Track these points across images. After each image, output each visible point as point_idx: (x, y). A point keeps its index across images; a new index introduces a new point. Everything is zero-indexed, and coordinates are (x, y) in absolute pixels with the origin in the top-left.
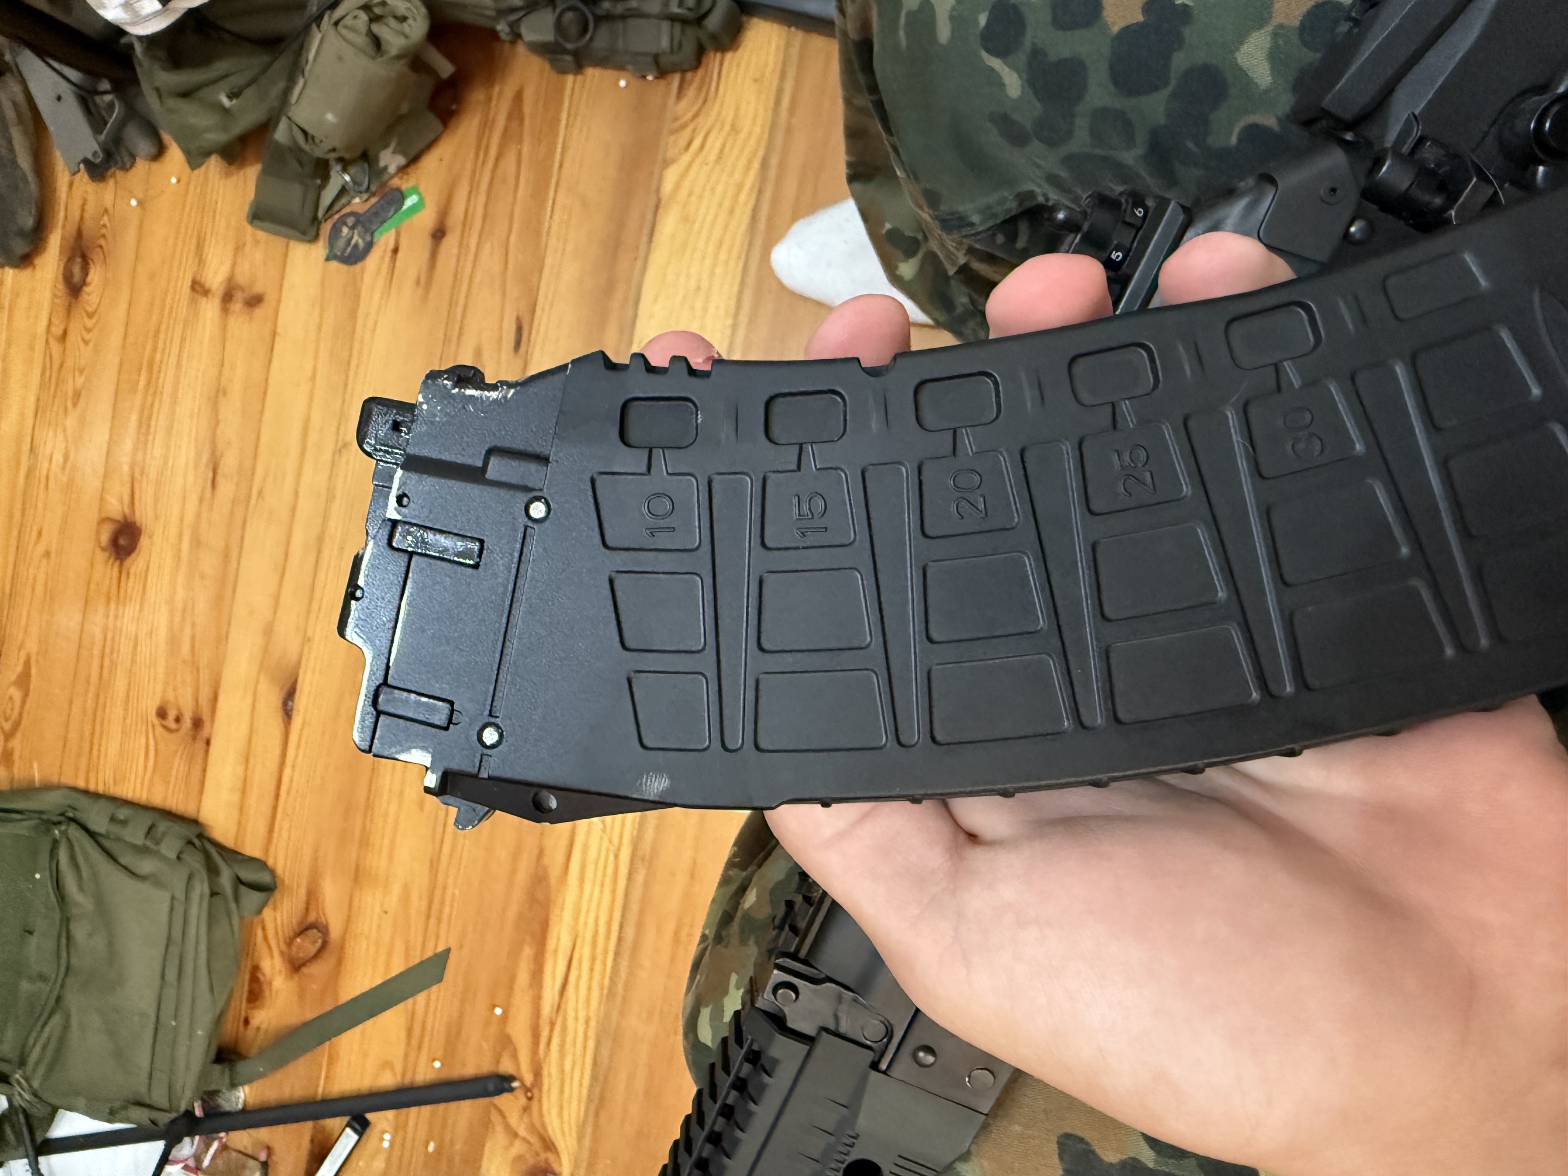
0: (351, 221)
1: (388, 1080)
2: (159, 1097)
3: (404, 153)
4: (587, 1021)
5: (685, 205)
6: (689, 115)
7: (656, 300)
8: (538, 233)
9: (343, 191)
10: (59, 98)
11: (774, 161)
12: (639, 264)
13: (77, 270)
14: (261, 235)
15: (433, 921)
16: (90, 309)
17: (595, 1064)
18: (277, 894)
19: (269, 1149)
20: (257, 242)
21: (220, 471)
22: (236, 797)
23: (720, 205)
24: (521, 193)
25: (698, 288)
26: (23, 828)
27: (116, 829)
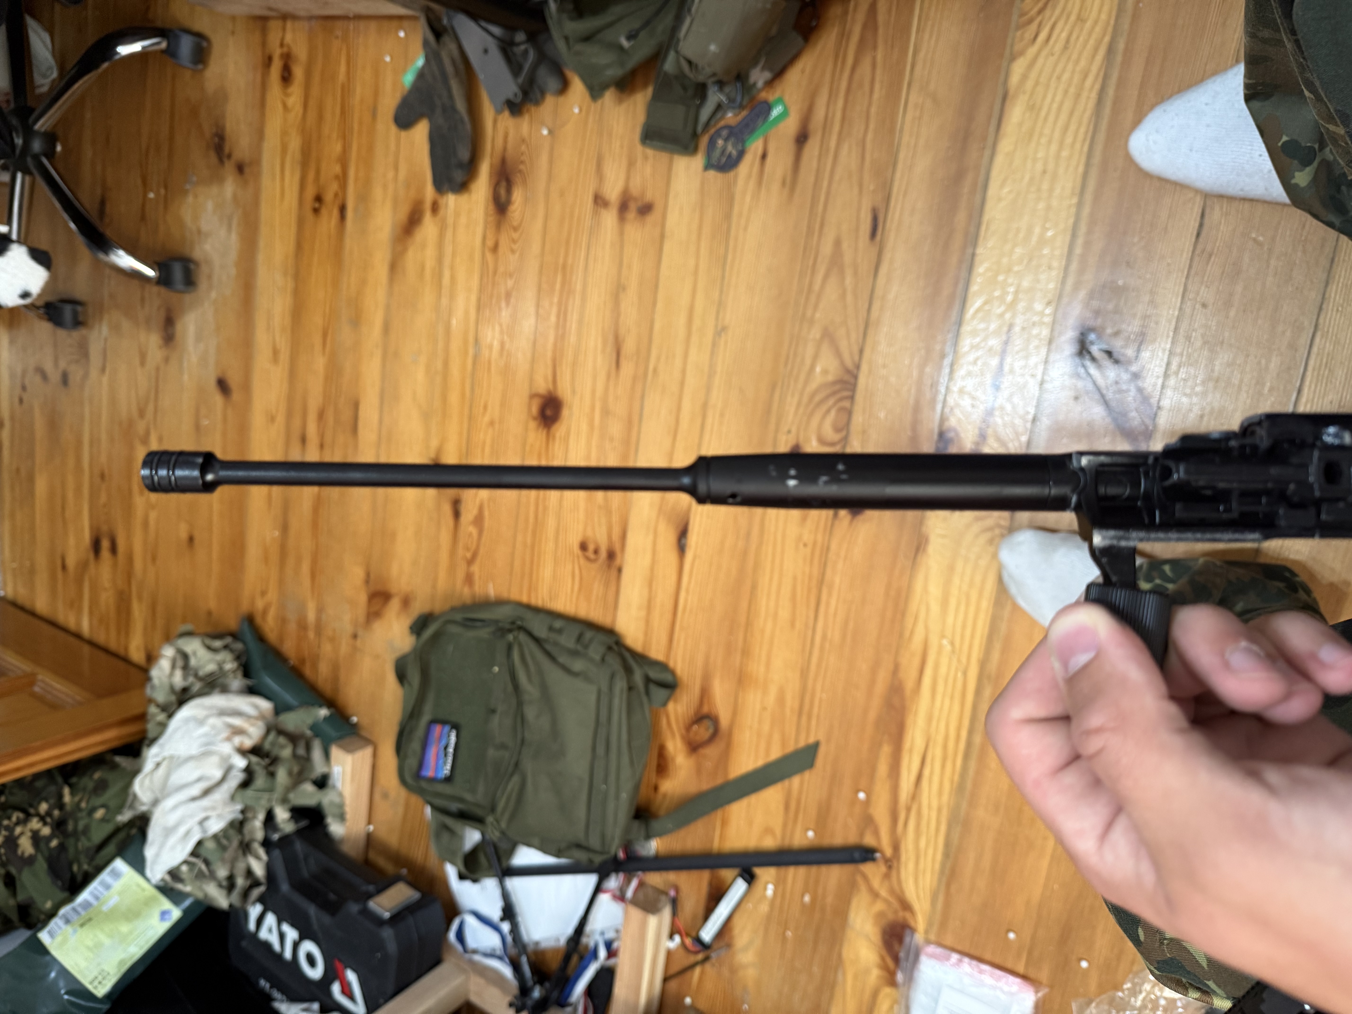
0: (725, 133)
1: (769, 843)
2: (594, 842)
3: (771, 70)
4: (939, 810)
5: (1032, 94)
6: (1036, 9)
7: (1002, 186)
8: (892, 131)
9: (719, 107)
10: (486, 51)
11: (1121, 46)
12: (987, 153)
13: (503, 192)
14: (650, 152)
15: (804, 719)
16: (515, 224)
17: (947, 845)
18: (678, 691)
19: (677, 889)
20: (646, 158)
21: (623, 353)
22: (643, 613)
23: (1066, 92)
24: (876, 95)
25: (1044, 172)
26: (484, 633)
27: (553, 636)
